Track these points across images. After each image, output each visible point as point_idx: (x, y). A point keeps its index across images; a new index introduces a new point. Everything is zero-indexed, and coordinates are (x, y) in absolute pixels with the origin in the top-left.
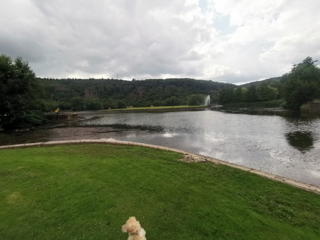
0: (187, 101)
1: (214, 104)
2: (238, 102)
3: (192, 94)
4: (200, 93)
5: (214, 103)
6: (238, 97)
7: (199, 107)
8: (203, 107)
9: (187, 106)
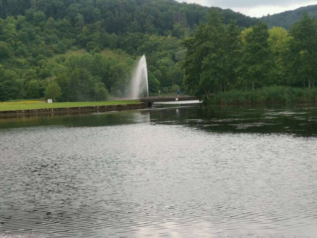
0: (48, 80)
1: (163, 92)
2: (258, 86)
3: (69, 48)
4: (106, 45)
5: (166, 89)
6: (258, 67)
7: (102, 109)
8: (120, 108)
9: (50, 101)
